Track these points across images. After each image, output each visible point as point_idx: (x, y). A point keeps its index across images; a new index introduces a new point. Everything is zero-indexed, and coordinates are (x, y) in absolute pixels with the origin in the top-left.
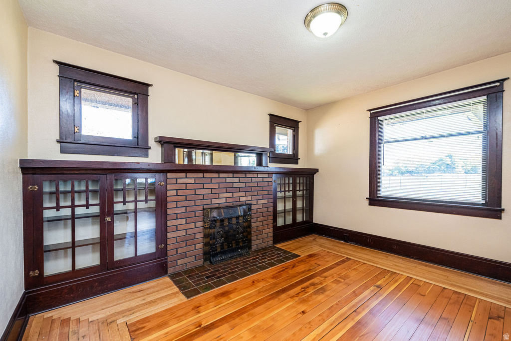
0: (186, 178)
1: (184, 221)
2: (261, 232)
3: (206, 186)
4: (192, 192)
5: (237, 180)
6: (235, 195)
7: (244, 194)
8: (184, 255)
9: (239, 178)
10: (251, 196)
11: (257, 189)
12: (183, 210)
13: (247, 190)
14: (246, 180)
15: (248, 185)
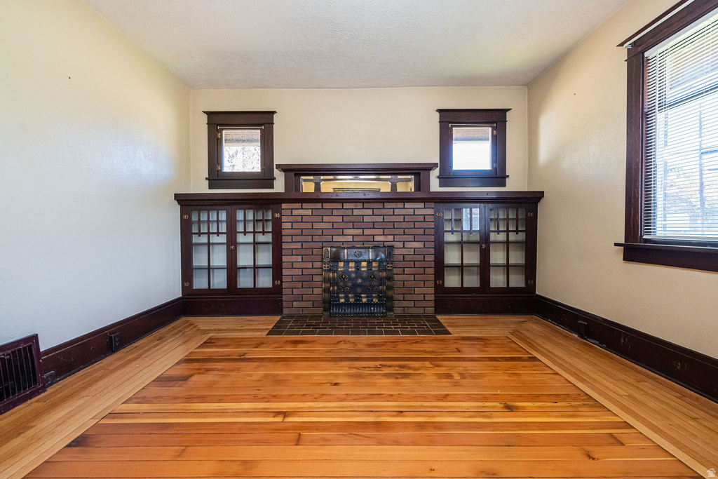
0: (302, 208)
1: (299, 259)
2: (411, 290)
3: (325, 219)
4: (309, 226)
5: (370, 212)
6: (367, 232)
7: (381, 231)
8: (300, 298)
9: (373, 209)
10: (394, 235)
11: (404, 225)
12: (299, 246)
13: (385, 226)
14: (384, 212)
15: (387, 219)
